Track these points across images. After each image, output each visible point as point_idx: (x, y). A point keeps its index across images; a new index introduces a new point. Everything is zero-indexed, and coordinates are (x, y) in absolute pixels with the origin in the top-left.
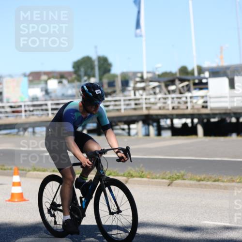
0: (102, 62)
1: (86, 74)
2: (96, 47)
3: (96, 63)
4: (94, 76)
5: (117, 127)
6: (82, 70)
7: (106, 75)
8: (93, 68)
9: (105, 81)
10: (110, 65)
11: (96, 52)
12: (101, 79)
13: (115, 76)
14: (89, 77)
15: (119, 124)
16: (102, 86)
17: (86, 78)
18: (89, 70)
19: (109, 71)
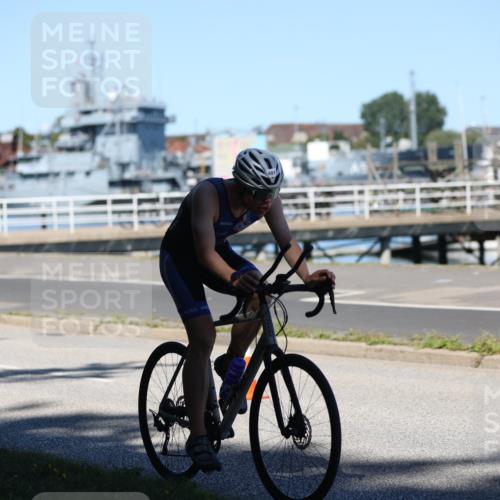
0: (425, 106)
1: (390, 131)
2: (412, 73)
3: (412, 108)
4: (407, 136)
5: (457, 246)
6: (382, 121)
7: (433, 134)
8: (404, 118)
9: (432, 146)
10: (442, 112)
11: (413, 84)
12: (421, 142)
13: (453, 136)
14: (397, 137)
15: (461, 238)
16: (426, 157)
17: (389, 139)
18: (398, 122)
19: (440, 124)
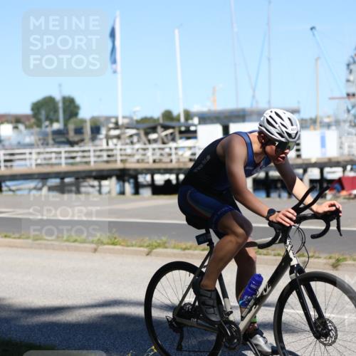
0: (67, 104)
1: (48, 118)
2: (60, 85)
3: (60, 105)
4: (57, 121)
5: (86, 184)
6: (43, 113)
7: (73, 120)
8: (56, 111)
9: (71, 127)
10: (77, 108)
11: (60, 92)
12: (66, 125)
13: (83, 121)
14: (52, 121)
15: (88, 180)
16: (68, 133)
17: (47, 123)
18: (52, 113)
19: (76, 114)
